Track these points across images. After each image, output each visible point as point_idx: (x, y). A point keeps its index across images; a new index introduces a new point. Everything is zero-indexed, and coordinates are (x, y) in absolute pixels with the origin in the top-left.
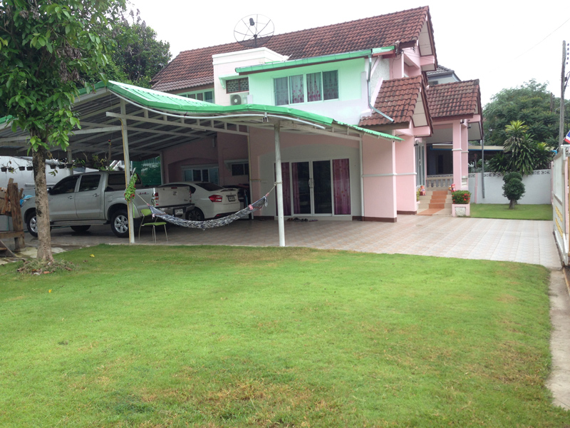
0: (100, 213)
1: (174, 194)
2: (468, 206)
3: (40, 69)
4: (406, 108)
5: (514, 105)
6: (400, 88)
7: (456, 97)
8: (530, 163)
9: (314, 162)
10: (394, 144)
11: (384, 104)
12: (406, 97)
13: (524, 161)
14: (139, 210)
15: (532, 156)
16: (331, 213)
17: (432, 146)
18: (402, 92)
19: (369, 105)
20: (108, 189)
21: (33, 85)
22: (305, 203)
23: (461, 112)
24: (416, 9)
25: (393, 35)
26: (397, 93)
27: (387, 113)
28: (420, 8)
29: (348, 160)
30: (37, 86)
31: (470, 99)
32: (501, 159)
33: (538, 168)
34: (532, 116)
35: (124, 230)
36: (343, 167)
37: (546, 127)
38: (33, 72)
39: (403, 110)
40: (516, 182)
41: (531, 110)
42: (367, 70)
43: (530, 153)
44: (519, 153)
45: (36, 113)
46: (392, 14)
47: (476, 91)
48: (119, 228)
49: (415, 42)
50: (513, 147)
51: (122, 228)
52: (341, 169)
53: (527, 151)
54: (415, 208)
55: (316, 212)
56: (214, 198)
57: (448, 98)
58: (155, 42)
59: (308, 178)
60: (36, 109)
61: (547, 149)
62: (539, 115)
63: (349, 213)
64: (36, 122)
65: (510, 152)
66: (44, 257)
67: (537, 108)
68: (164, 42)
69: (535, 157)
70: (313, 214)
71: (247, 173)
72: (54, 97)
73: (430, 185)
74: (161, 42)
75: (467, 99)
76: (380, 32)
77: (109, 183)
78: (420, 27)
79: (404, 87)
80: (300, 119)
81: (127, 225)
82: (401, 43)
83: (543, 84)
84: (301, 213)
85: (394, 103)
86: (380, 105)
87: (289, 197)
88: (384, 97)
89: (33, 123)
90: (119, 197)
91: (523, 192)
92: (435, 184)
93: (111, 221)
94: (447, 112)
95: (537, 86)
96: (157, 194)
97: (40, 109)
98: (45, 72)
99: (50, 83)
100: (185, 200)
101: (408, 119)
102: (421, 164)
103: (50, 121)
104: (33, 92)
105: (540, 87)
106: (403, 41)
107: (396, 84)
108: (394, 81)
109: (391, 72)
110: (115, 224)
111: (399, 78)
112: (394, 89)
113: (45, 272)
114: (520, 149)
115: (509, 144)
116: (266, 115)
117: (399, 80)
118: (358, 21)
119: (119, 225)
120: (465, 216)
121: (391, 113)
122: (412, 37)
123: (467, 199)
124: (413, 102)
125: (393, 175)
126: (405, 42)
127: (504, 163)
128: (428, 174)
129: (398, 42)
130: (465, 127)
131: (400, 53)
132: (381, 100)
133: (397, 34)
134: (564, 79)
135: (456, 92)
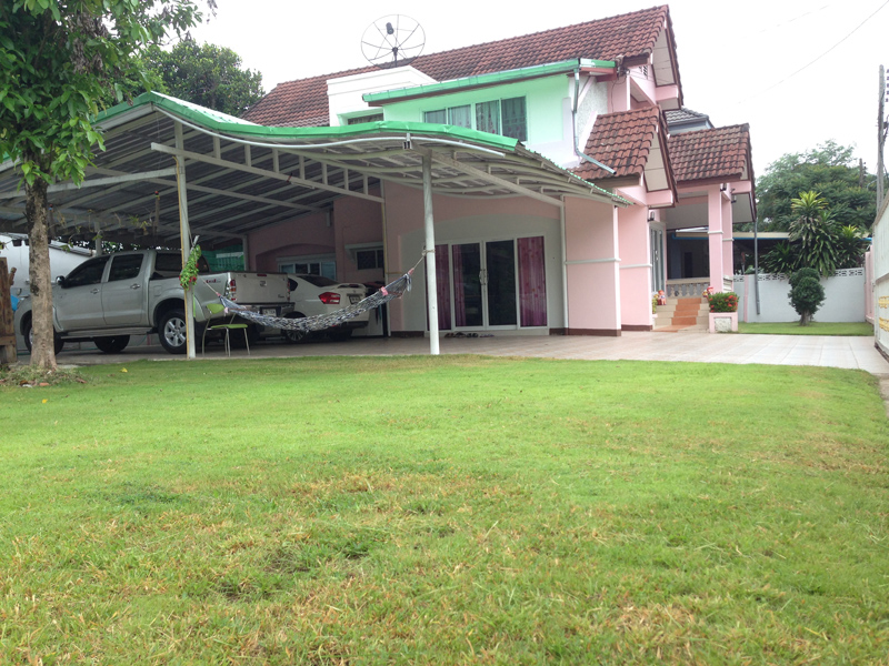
0: (141, 315)
1: (262, 285)
2: (734, 315)
3: (40, 53)
4: (635, 153)
5: (804, 177)
6: (624, 125)
7: (713, 149)
8: (831, 258)
9: (487, 244)
10: (615, 211)
11: (600, 149)
12: (635, 138)
13: (821, 254)
14: (205, 308)
15: (833, 246)
16: (516, 323)
17: (675, 234)
18: (628, 131)
19: (576, 152)
20: (154, 277)
21: (29, 81)
22: (474, 310)
23: (721, 172)
24: (648, 10)
25: (612, 47)
26: (621, 132)
27: (606, 161)
28: (655, 9)
29: (542, 237)
30: (36, 82)
31: (735, 152)
32: (784, 252)
33: (845, 266)
34: (831, 195)
35: (179, 341)
36: (534, 250)
37: (853, 211)
38: (30, 58)
39: (630, 157)
40: (811, 282)
41: (829, 184)
42: (572, 95)
43: (831, 243)
44: (813, 242)
45: (31, 124)
46: (611, 18)
47: (745, 140)
48: (172, 339)
49: (647, 55)
50: (803, 233)
51: (176, 338)
52: (531, 254)
53: (827, 239)
54: (650, 322)
55: (492, 323)
56: (327, 298)
57: (701, 151)
58: (238, 73)
59: (479, 269)
60: (32, 116)
61: (858, 235)
62: (843, 193)
63: (544, 323)
64: (32, 138)
65: (799, 241)
66: (42, 362)
67: (839, 183)
68: (252, 71)
69: (839, 249)
70: (486, 327)
71: (381, 265)
72: (63, 99)
73: (673, 292)
74: (248, 71)
75: (731, 153)
76: (592, 44)
77: (157, 266)
78: (655, 34)
79: (631, 124)
80: (464, 142)
81: (185, 334)
82: (625, 58)
83: (846, 148)
84: (468, 324)
85: (616, 148)
86: (593, 150)
87: (449, 300)
88: (600, 139)
89: (27, 139)
90: (172, 288)
91: (822, 299)
92: (680, 292)
93: (158, 329)
94: (699, 172)
95: (838, 150)
96: (233, 283)
97: (39, 116)
98: (50, 59)
99: (58, 77)
100: (279, 296)
101: (639, 170)
102: (658, 259)
103: (54, 136)
104: (28, 91)
105: (843, 151)
106: (628, 55)
107: (619, 119)
108: (615, 116)
109: (610, 102)
110: (166, 333)
111: (622, 110)
112: (615, 126)
113: (42, 384)
114: (815, 235)
115: (797, 229)
116: (408, 138)
117: (623, 114)
118: (558, 30)
119: (171, 333)
120: (730, 332)
121: (610, 162)
122: (643, 49)
123: (734, 304)
124: (646, 144)
125: (614, 261)
126: (633, 56)
127: (790, 258)
128: (669, 278)
129: (621, 56)
130: (728, 200)
131: (624, 74)
132: (595, 143)
133: (619, 46)
134: (882, 125)
135: (714, 143)
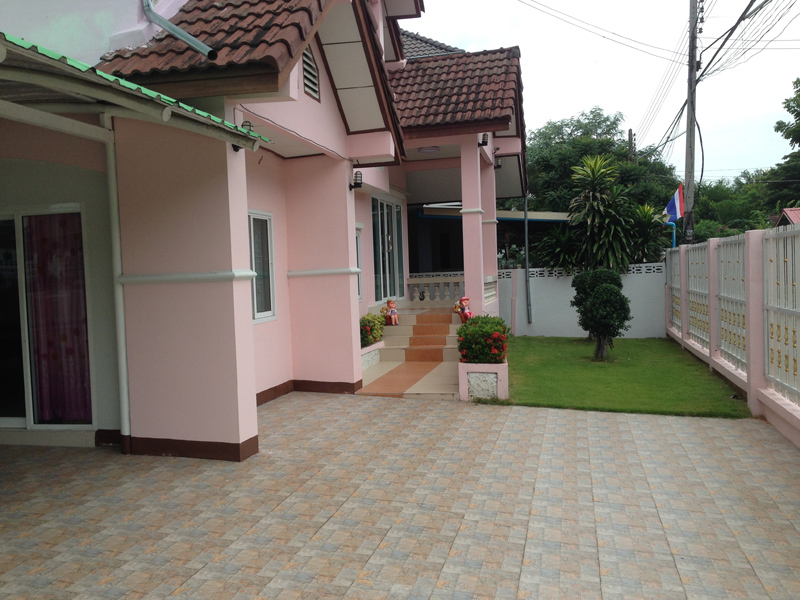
2: (502, 369)
8: (623, 249)
11: (208, 15)
13: (611, 244)
15: (626, 233)
17: (422, 210)
19: (146, 11)
31: (500, 86)
32: (563, 239)
33: (640, 261)
40: (611, 293)
43: (623, 228)
44: (601, 226)
47: (515, 69)
50: (587, 215)
53: (618, 223)
54: (356, 374)
57: (449, 84)
61: (656, 218)
63: (84, 417)
65: (582, 225)
69: (633, 236)
73: (417, 295)
75: (493, 87)
85: (243, 10)
86: (194, 15)
95: (604, 121)
102: (394, 247)
105: (609, 123)
114: (603, 217)
115: (579, 208)
120: (495, 401)
127: (570, 248)
134: (694, 66)
135: (469, 73)
